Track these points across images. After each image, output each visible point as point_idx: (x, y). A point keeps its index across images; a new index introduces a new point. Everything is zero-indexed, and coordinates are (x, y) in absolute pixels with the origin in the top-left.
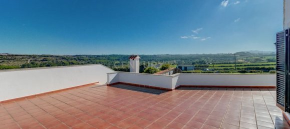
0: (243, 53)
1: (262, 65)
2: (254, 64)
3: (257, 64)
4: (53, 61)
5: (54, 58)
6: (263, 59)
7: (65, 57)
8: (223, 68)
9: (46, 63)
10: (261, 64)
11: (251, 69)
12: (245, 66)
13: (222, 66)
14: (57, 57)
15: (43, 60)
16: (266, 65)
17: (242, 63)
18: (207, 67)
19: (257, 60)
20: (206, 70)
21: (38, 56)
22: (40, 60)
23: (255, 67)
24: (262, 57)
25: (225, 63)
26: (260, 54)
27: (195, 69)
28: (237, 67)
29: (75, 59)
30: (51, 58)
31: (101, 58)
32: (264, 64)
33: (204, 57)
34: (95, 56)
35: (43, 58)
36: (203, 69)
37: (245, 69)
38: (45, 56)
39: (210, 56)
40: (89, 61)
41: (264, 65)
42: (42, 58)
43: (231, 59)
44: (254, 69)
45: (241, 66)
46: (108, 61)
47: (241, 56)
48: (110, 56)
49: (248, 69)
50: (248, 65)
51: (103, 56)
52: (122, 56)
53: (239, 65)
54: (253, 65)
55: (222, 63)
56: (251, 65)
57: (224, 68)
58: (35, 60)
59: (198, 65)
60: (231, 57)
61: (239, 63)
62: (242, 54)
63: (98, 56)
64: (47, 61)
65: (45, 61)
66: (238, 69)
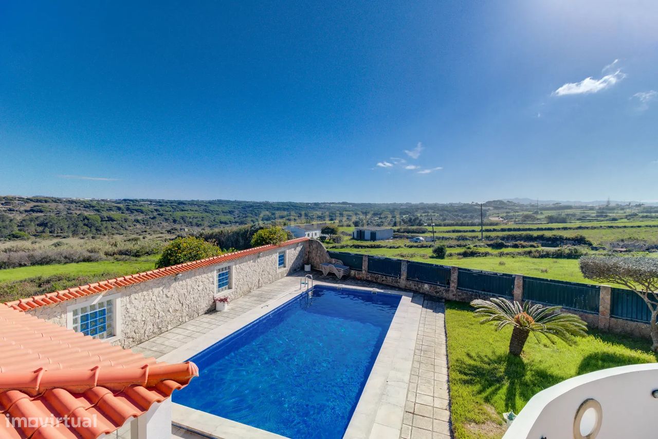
0: (501, 202)
1: (538, 229)
2: (521, 227)
3: (527, 227)
4: (58, 213)
5: (61, 206)
6: (539, 217)
7: (94, 203)
8: (455, 235)
9: (37, 218)
10: (535, 227)
11: (514, 238)
12: (503, 230)
13: (454, 231)
14: (72, 202)
15: (32, 210)
16: (546, 229)
17: (497, 224)
18: (424, 232)
19: (527, 217)
20: (417, 240)
21: (20, 199)
22: (22, 209)
23: (524, 233)
24: (536, 213)
25: (462, 225)
26: (533, 206)
27: (395, 237)
28: (485, 234)
29: (119, 209)
30: (53, 205)
31: (186, 208)
32: (540, 226)
33: (422, 208)
34: (172, 202)
35: (32, 204)
36: (412, 238)
37: (503, 238)
38: (37, 201)
39: (435, 208)
40: (155, 214)
41: (542, 229)
42: (28, 206)
43: (475, 215)
44: (521, 238)
45: (494, 230)
46: (205, 214)
47: (496, 208)
48: (210, 202)
49: (508, 238)
50: (509, 230)
51: (192, 203)
52: (239, 203)
53: (491, 228)
54: (519, 230)
55: (457, 225)
56: (515, 230)
57: (459, 234)
58: (10, 210)
59: (404, 227)
60: (475, 210)
61: (491, 224)
62: (498, 205)
63: (180, 203)
64: (41, 212)
65: (37, 212)
66: (488, 238)
